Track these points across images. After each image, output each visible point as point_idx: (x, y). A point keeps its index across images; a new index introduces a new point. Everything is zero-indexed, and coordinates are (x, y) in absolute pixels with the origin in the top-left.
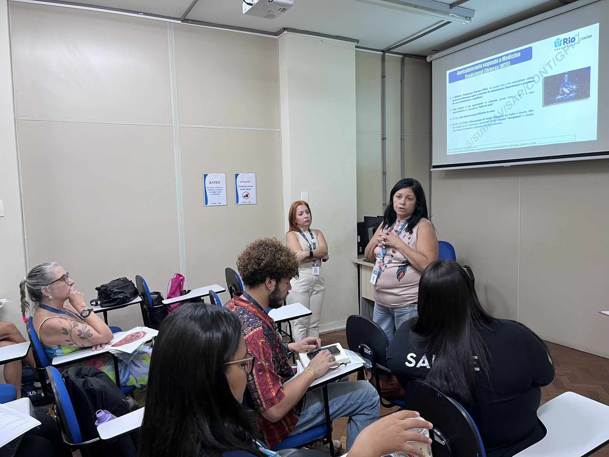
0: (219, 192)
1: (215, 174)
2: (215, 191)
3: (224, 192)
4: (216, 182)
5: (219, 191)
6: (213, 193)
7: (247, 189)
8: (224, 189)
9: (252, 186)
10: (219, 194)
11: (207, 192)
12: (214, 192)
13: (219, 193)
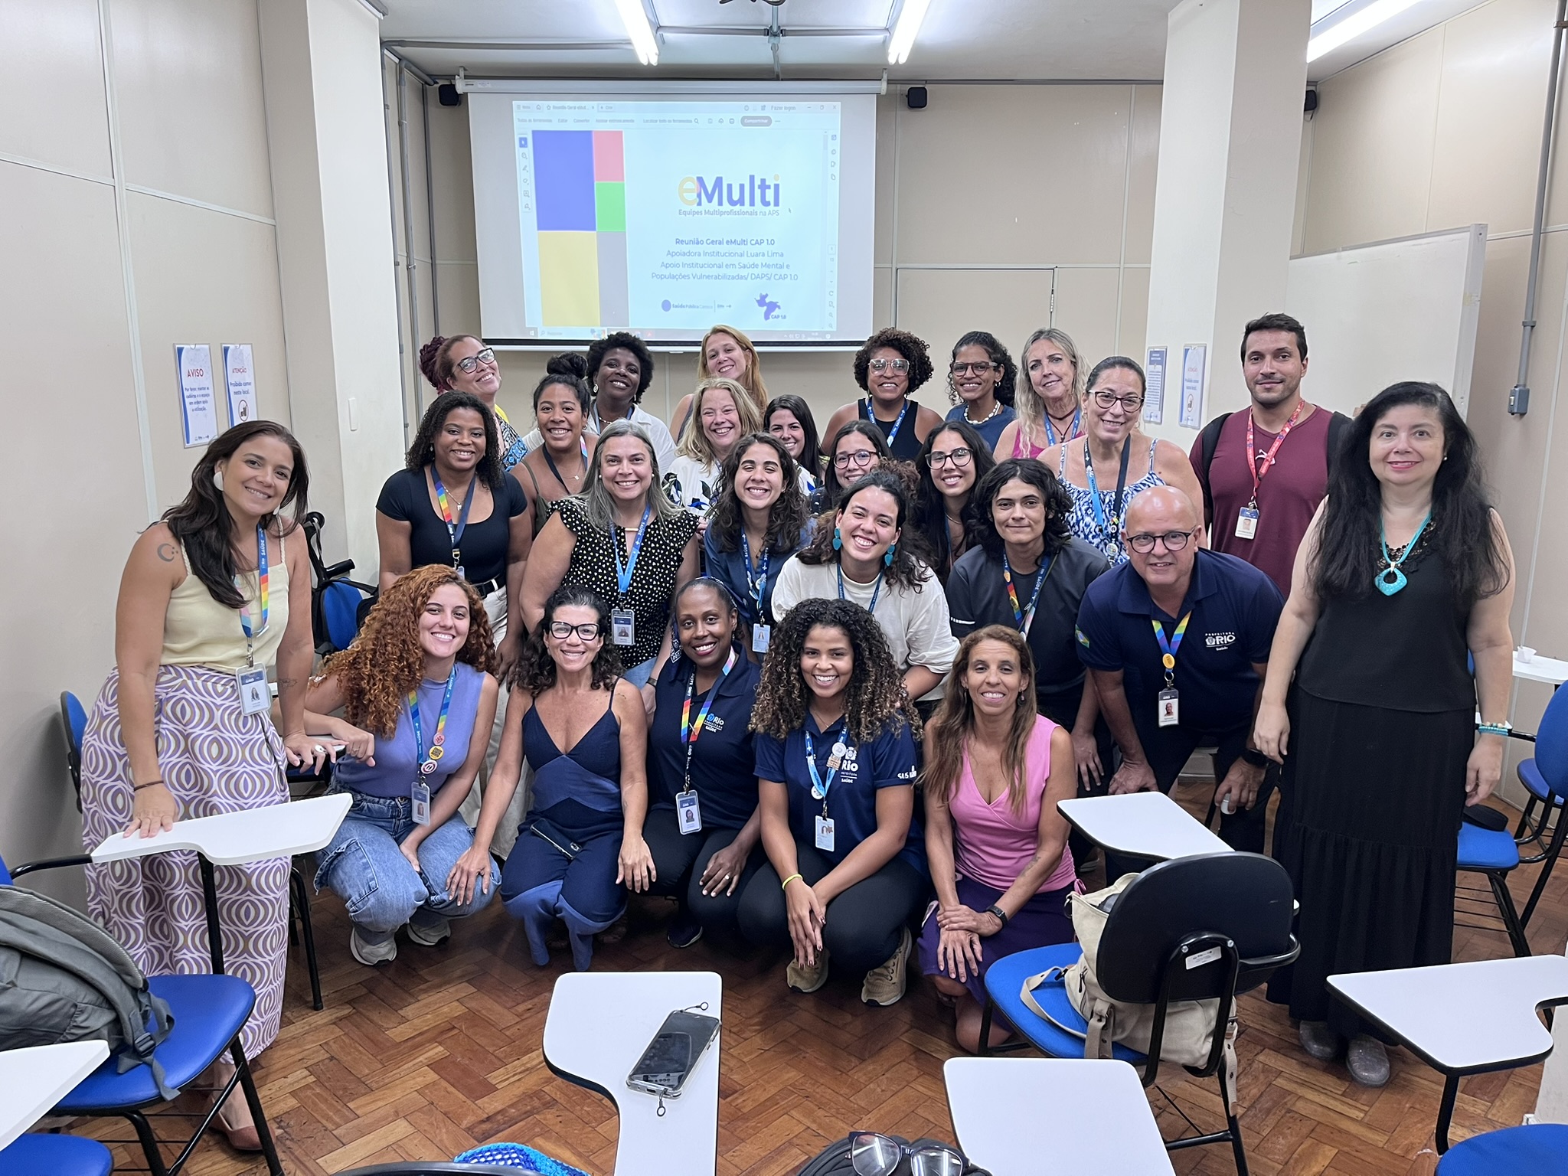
0: (204, 402)
1: (193, 346)
2: (199, 399)
3: (210, 406)
4: (198, 373)
5: (204, 399)
6: (196, 406)
7: (244, 393)
8: (210, 392)
9: (250, 384)
10: (204, 409)
11: (187, 401)
12: (198, 403)
13: (205, 405)
